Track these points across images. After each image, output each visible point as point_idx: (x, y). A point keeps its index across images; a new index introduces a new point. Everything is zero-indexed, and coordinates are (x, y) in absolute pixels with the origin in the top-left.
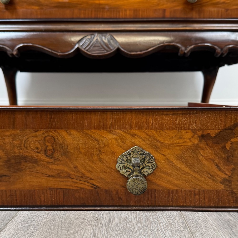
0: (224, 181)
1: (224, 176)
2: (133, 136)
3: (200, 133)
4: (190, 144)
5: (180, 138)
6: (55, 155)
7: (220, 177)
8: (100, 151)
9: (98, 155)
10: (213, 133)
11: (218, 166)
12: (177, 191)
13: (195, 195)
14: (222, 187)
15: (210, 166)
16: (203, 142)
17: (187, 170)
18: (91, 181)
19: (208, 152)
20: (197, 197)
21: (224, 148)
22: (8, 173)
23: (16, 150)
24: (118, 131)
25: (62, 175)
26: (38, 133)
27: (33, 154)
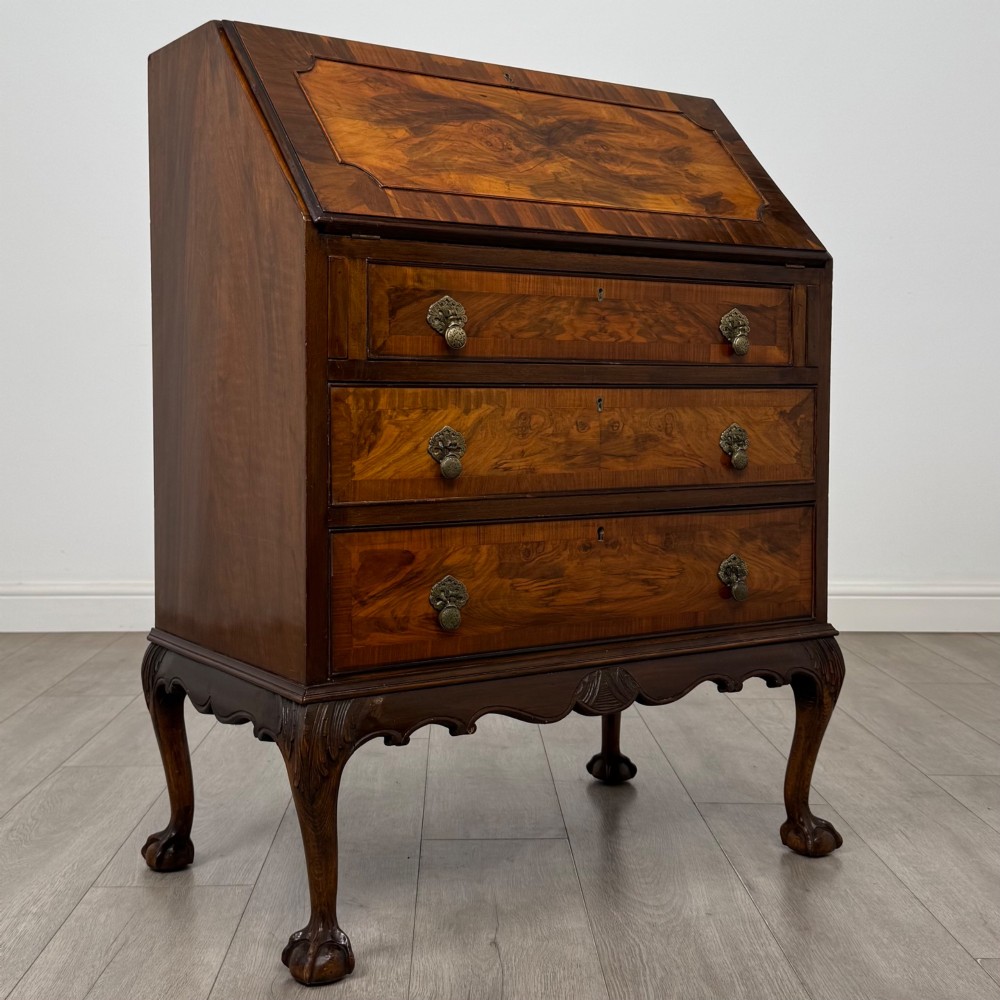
0: (796, 455)
1: (796, 450)
2: (733, 413)
3: (779, 410)
4: (772, 420)
5: (766, 415)
6: (673, 434)
7: (794, 452)
8: (707, 429)
9: (706, 432)
10: (788, 409)
11: (792, 441)
12: (764, 466)
13: (776, 469)
14: (795, 461)
15: (787, 442)
16: (782, 418)
17: (771, 446)
18: (699, 459)
19: (785, 428)
21: (795, 423)
22: (636, 452)
23: (643, 429)
24: (721, 407)
25: (678, 454)
26: (661, 411)
27: (657, 432)
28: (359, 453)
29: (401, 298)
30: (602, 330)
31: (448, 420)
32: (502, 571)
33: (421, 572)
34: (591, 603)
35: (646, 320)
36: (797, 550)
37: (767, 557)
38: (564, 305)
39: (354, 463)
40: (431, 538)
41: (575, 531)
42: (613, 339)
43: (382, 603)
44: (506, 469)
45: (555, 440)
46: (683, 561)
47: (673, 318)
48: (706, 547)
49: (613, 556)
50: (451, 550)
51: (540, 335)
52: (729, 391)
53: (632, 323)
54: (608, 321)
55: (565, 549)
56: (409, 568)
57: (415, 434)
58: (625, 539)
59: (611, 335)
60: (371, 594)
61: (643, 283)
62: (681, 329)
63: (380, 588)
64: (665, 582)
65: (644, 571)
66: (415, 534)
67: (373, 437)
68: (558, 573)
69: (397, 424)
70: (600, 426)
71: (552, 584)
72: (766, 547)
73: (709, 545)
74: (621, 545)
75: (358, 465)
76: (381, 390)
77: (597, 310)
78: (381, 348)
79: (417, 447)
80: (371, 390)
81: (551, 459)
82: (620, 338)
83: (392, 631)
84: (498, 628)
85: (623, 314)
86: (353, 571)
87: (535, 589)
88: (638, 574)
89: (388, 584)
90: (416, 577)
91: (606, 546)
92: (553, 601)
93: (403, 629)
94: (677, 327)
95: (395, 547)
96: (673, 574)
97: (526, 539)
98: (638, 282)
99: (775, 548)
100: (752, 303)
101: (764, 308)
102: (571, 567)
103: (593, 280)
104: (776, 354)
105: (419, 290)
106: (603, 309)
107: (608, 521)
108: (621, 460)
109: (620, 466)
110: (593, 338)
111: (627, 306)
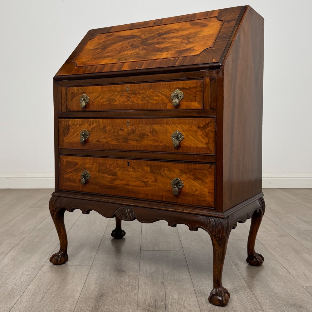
0: (206, 144)
1: (206, 142)
2: (177, 127)
3: (197, 126)
4: (194, 130)
5: (191, 128)
6: (153, 133)
7: (204, 142)
8: (166, 132)
9: (166, 134)
10: (202, 126)
11: (203, 138)
12: (191, 147)
13: (196, 148)
14: (205, 146)
15: (201, 138)
16: (199, 129)
17: (194, 139)
18: (163, 143)
19: (200, 133)
20: (197, 149)
21: (205, 131)
22: (140, 139)
23: (142, 131)
24: (172, 125)
25: (155, 140)
26: (149, 126)
27: (147, 133)
28: (65, 135)
29: (74, 95)
30: (128, 100)
31: (85, 128)
32: (99, 171)
33: (79, 168)
34: (125, 185)
35: (143, 96)
36: (206, 181)
37: (192, 181)
38: (116, 93)
39: (64, 138)
40: (82, 159)
41: (120, 161)
42: (132, 103)
43: (70, 174)
44: (100, 142)
45: (114, 134)
46: (158, 177)
47: (153, 95)
48: (166, 174)
49: (132, 172)
50: (86, 163)
51: (109, 103)
52: (175, 119)
53: (138, 97)
54: (130, 97)
55: (117, 167)
56: (76, 166)
57: (77, 131)
58: (136, 167)
59: (131, 102)
60: (68, 172)
61: (142, 84)
62: (156, 98)
63: (70, 170)
64: (150, 183)
65: (143, 178)
66: (78, 157)
67: (68, 132)
68: (115, 174)
69: (73, 129)
70: (128, 130)
71: (113, 177)
72: (192, 177)
73: (167, 173)
74: (135, 169)
75: (65, 139)
76: (70, 120)
77: (126, 94)
78: (69, 109)
79: (78, 134)
80: (67, 119)
81: (112, 140)
82: (134, 102)
83: (72, 182)
84: (98, 187)
85: (135, 95)
86: (64, 165)
87: (109, 178)
88: (141, 179)
89: (72, 170)
90: (78, 169)
91: (130, 168)
92: (113, 182)
93: (75, 182)
94: (154, 98)
95: (73, 160)
96: (153, 181)
97: (106, 162)
98: (141, 84)
99: (196, 178)
100: (185, 87)
101: (190, 88)
102: (119, 173)
103: (125, 85)
104: (196, 105)
105: (78, 93)
106: (128, 94)
107: (131, 160)
108: (135, 141)
109: (134, 143)
110: (125, 103)
111: (137, 92)
